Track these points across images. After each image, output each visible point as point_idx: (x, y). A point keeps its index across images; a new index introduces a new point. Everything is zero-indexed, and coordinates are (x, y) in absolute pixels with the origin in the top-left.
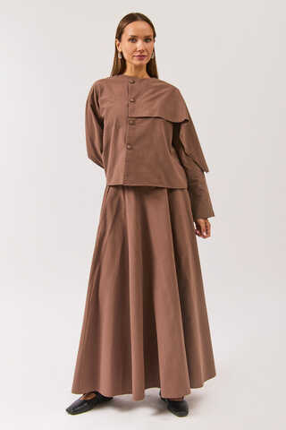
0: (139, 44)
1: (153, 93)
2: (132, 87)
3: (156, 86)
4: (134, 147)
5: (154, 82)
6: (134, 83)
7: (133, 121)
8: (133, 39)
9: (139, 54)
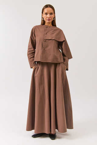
0: (48, 16)
2: (46, 29)
4: (45, 49)
5: (54, 28)
6: (47, 28)
8: (46, 14)
9: (48, 19)
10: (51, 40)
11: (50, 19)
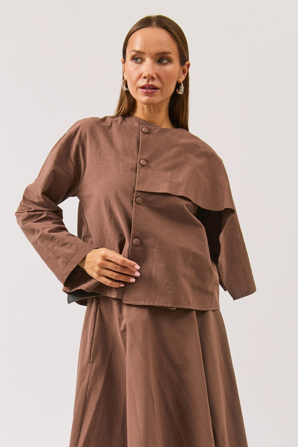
0: (147, 67)
11: (156, 83)
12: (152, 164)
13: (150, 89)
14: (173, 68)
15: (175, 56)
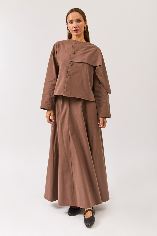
1: (86, 50)
2: (75, 46)
3: (87, 47)
4: (71, 77)
5: (87, 44)
7: (72, 64)
9: (74, 29)
10: (81, 64)
12: (76, 53)
13: (76, 31)
14: (82, 23)
15: (82, 19)
